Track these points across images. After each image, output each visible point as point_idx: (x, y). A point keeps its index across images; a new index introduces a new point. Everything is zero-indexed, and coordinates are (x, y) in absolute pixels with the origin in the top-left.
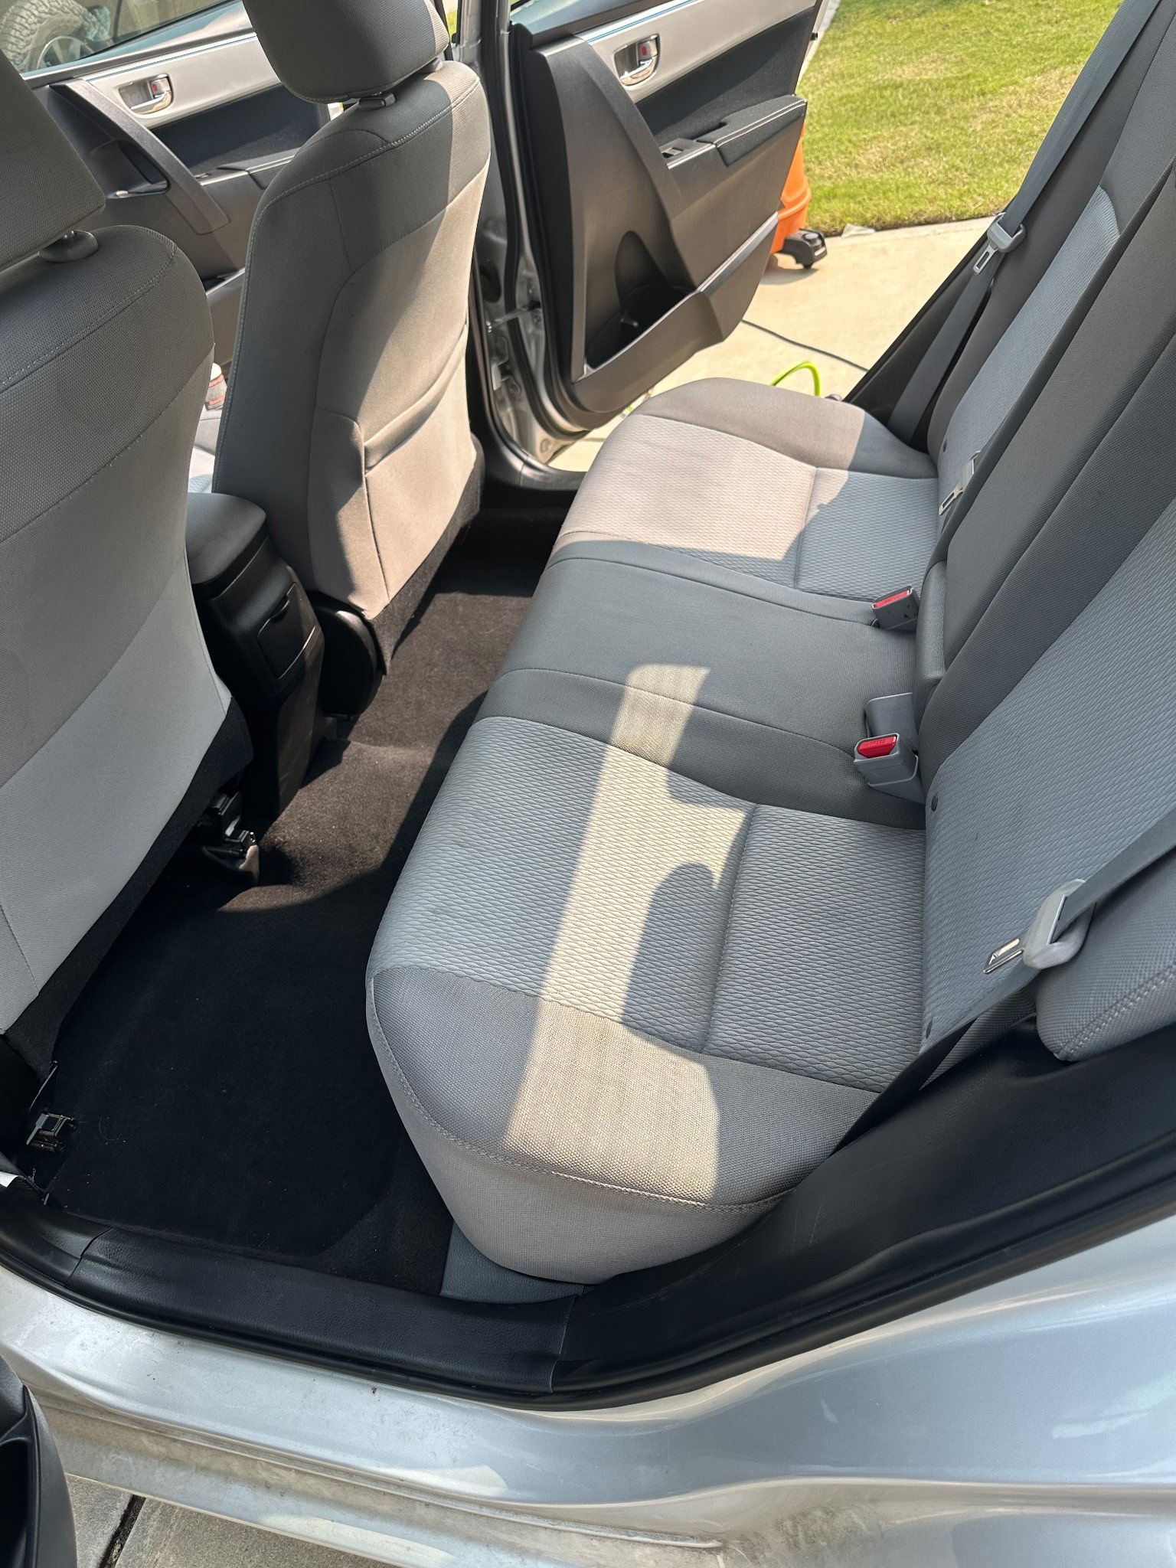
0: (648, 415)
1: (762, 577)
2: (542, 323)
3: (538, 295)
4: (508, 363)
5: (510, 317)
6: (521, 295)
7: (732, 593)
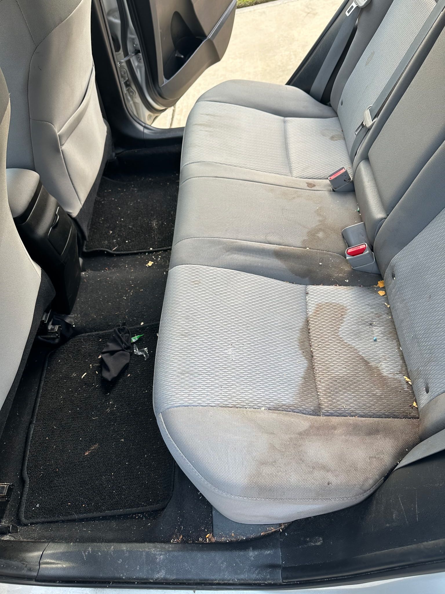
0: (205, 101)
1: (278, 174)
2: (142, 60)
3: (139, 47)
4: (128, 80)
5: (127, 59)
6: (130, 47)
7: (271, 185)
